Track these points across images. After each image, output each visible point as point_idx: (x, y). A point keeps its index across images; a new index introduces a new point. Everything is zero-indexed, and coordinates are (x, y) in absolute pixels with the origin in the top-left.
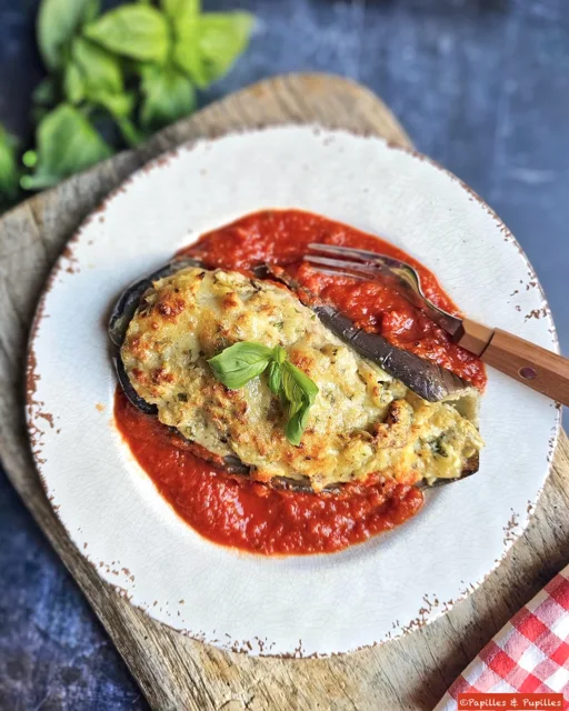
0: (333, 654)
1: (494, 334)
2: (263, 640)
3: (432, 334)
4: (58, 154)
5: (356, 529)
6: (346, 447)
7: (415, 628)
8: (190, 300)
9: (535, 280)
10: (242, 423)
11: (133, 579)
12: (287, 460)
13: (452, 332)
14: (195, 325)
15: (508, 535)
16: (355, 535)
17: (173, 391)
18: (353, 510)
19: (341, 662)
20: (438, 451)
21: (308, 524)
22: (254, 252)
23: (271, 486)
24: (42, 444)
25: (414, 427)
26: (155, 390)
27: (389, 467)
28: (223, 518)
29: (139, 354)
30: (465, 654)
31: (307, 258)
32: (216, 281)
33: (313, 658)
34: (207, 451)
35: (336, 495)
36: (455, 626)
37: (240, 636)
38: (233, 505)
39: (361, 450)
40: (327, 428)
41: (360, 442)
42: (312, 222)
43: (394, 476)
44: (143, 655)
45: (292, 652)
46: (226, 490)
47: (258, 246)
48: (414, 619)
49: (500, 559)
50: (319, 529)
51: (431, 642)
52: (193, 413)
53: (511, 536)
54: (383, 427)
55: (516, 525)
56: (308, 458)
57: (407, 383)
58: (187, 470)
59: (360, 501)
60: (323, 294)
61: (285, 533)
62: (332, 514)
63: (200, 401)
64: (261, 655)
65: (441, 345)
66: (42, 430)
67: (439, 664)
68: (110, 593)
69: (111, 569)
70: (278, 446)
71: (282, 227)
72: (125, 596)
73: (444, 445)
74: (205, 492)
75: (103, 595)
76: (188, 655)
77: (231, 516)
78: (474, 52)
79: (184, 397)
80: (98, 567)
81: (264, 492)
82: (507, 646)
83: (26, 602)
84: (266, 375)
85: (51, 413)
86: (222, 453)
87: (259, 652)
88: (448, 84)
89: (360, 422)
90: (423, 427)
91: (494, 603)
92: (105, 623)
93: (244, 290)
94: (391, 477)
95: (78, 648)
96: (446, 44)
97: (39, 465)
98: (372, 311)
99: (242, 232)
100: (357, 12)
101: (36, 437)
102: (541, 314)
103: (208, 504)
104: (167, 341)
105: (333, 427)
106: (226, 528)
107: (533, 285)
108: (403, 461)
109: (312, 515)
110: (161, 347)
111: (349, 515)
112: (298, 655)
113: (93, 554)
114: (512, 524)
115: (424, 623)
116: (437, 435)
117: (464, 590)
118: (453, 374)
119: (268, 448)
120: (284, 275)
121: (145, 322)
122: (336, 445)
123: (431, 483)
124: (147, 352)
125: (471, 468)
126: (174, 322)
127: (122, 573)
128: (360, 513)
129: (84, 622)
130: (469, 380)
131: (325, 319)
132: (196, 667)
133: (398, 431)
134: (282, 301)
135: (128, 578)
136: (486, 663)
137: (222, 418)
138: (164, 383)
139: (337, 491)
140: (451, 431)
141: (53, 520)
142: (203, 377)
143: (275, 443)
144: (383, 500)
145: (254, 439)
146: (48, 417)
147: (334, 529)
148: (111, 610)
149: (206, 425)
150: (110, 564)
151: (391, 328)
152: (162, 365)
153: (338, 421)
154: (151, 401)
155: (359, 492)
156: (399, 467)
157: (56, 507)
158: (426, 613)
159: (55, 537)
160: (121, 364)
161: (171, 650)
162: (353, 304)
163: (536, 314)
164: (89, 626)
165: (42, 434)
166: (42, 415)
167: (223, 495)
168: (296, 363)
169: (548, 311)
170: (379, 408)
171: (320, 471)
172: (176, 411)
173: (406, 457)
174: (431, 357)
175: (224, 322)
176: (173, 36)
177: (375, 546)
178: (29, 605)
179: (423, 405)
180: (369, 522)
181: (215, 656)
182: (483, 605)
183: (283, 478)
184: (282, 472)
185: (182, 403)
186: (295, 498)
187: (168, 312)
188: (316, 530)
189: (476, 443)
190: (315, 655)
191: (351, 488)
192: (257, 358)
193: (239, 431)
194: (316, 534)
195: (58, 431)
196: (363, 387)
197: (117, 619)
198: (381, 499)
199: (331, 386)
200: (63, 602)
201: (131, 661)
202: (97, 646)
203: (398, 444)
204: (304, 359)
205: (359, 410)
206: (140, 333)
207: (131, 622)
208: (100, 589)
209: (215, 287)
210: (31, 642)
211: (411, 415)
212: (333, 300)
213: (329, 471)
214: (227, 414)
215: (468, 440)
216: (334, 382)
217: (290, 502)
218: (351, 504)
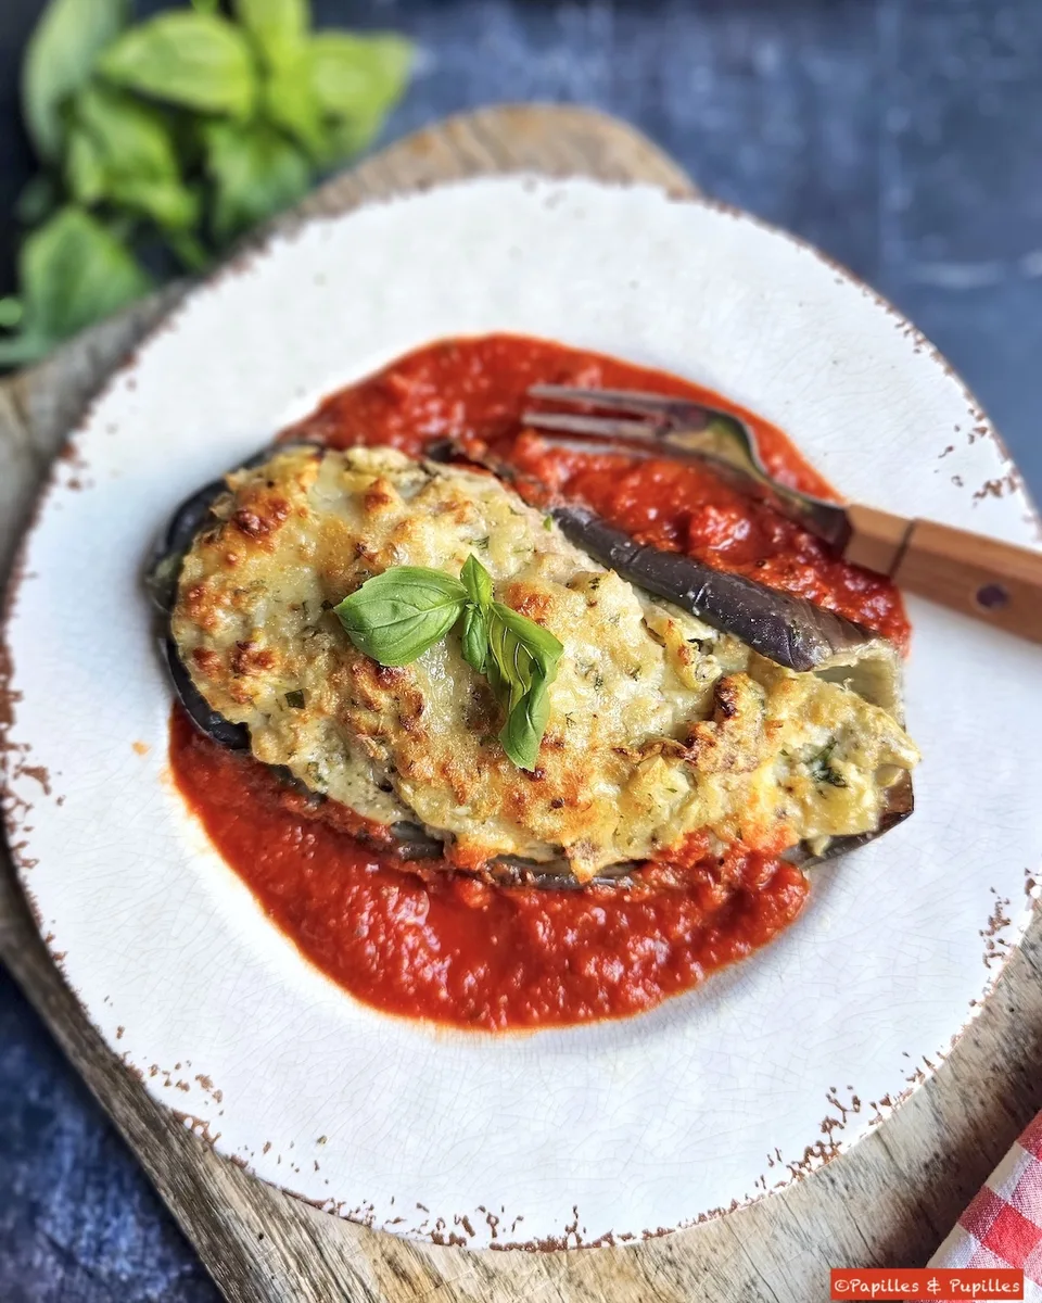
0: (647, 1235)
1: (912, 527)
2: (496, 1212)
3: (790, 546)
4: (61, 298)
5: (674, 961)
6: (633, 774)
7: (816, 1162)
8: (297, 499)
9: (985, 423)
10: (417, 738)
11: (218, 1097)
12: (514, 812)
13: (830, 539)
14: (310, 551)
15: (992, 946)
16: (671, 976)
17: (276, 687)
18: (664, 923)
19: (671, 1262)
20: (827, 778)
21: (575, 957)
22: (426, 419)
23: (488, 876)
24: (28, 829)
25: (770, 726)
26: (237, 688)
27: (727, 817)
28: (397, 957)
29: (204, 618)
30: (929, 1222)
31: (530, 418)
32: (349, 465)
33: (605, 1244)
34: (354, 815)
35: (625, 891)
36: (903, 1166)
37: (448, 1208)
38: (416, 929)
39: (664, 780)
40: (590, 735)
41: (660, 762)
42: (534, 354)
43: (739, 834)
44: (258, 1277)
45: (558, 1234)
46: (400, 902)
47: (434, 406)
48: (812, 1144)
49: (980, 998)
50: (598, 967)
51: (855, 1205)
52: (319, 733)
53: (999, 948)
54: (707, 728)
55: (1007, 923)
56: (556, 804)
57: (747, 638)
58: (321, 864)
59: (676, 904)
60: (568, 488)
61: (528, 982)
62: (622, 936)
63: (331, 703)
64: (494, 1247)
65: (809, 564)
66: (28, 800)
67: (877, 1252)
68: (183, 1145)
69: (174, 1080)
70: (493, 783)
71: (476, 368)
72: (205, 1135)
73: (837, 763)
74: (357, 907)
75: (170, 1149)
76: (350, 1267)
77: (413, 953)
78: (823, 68)
79: (297, 699)
80: (146, 1077)
81: (476, 895)
82: (1017, 1194)
83: (28, 1190)
84: (457, 635)
85: (45, 766)
86: (385, 816)
87: (490, 1240)
88: (781, 125)
89: (659, 722)
90: (788, 726)
91: (978, 1107)
92: (179, 1213)
93: (406, 478)
94: (733, 837)
95: (134, 1282)
96: (769, 57)
97: (23, 872)
98: (667, 514)
99: (400, 382)
100: (600, 20)
101: (16, 815)
102: (1005, 489)
103: (365, 932)
104: (257, 587)
105: (602, 734)
106: (405, 977)
107: (983, 431)
108: (754, 800)
109: (580, 939)
110: (245, 599)
111: (657, 933)
112: (572, 1242)
113: (135, 1050)
114: (998, 922)
115: (834, 1153)
116: (821, 743)
117: (911, 1073)
118: (838, 617)
119: (474, 790)
120: (486, 455)
121: (212, 553)
122: (611, 772)
123: (819, 851)
124: (219, 613)
125: (897, 808)
126: (269, 549)
127: (195, 1086)
128: (680, 928)
129: (147, 1226)
130: (874, 627)
131: (573, 532)
132: (367, 1292)
133: (738, 734)
134: (483, 495)
135: (208, 1096)
136: (977, 1234)
137: (374, 733)
138: (254, 671)
139: (626, 882)
140: (847, 731)
141: (62, 997)
142: (332, 651)
143: (486, 776)
144: (725, 895)
145: (443, 770)
146: (39, 774)
147: (628, 965)
148: (189, 1183)
149: (348, 758)
150: (171, 1069)
151: (706, 541)
152: (250, 635)
153: (613, 720)
154: (235, 715)
155: (672, 881)
156: (749, 816)
157: (59, 957)
158: (836, 1129)
159: (71, 1036)
160: (172, 646)
161: (314, 1258)
162: (628, 503)
163: (994, 489)
164: (154, 1235)
165: (28, 808)
166: (29, 771)
167: (396, 909)
168: (517, 608)
169: (1018, 480)
170: (694, 690)
171: (585, 833)
172: (285, 731)
173: (761, 794)
174: (791, 586)
175: (367, 537)
176: (262, 69)
177: (715, 997)
178: (35, 1196)
179: (784, 678)
180: (700, 945)
181: (405, 1266)
182: (957, 1114)
183: (512, 858)
184: (508, 845)
185: (295, 711)
186: (544, 906)
187: (255, 526)
188: (590, 969)
189: (905, 754)
190: (608, 1237)
191: (654, 873)
192: (436, 598)
193: (411, 757)
194: (591, 978)
195: (60, 801)
196: (658, 650)
197: (201, 1201)
198: (719, 894)
199: (593, 653)
200: (102, 1185)
201: (235, 1292)
202: (174, 1274)
203: (741, 762)
204: (533, 599)
205: (654, 700)
206: (205, 577)
207: (228, 1205)
208: (164, 1140)
209: (349, 476)
210: (40, 1275)
211: (763, 703)
212: (589, 499)
213: (604, 832)
214: (384, 722)
215: (886, 750)
216: (597, 643)
217: (533, 913)
218: (659, 911)
